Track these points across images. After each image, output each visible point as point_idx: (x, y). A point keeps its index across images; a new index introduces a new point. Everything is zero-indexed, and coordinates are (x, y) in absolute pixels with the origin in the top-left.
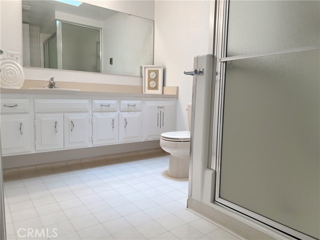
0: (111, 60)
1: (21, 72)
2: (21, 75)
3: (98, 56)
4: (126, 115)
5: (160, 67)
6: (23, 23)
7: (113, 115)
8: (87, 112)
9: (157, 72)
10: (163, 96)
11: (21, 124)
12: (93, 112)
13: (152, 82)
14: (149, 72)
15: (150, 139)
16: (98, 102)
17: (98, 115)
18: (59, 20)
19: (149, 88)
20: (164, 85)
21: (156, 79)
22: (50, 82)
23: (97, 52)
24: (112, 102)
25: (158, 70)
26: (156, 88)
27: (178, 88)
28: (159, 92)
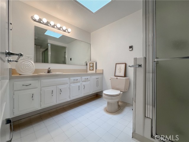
0: (71, 59)
1: (33, 65)
2: (33, 67)
3: (65, 57)
4: (84, 83)
5: (95, 62)
6: (35, 44)
7: (79, 84)
8: (68, 84)
9: (93, 64)
10: (96, 74)
11: (33, 94)
12: (70, 83)
13: (91, 68)
14: (90, 63)
15: (94, 93)
16: (72, 79)
17: (73, 85)
18: (49, 43)
19: (90, 70)
20: (96, 69)
21: (93, 66)
22: (48, 70)
23: (65, 56)
24: (78, 78)
25: (93, 63)
26: (93, 70)
27: (103, 70)
28: (94, 71)
